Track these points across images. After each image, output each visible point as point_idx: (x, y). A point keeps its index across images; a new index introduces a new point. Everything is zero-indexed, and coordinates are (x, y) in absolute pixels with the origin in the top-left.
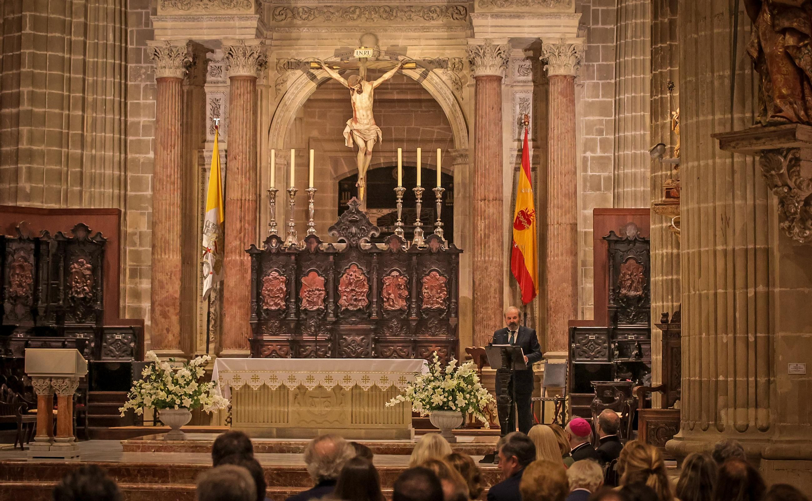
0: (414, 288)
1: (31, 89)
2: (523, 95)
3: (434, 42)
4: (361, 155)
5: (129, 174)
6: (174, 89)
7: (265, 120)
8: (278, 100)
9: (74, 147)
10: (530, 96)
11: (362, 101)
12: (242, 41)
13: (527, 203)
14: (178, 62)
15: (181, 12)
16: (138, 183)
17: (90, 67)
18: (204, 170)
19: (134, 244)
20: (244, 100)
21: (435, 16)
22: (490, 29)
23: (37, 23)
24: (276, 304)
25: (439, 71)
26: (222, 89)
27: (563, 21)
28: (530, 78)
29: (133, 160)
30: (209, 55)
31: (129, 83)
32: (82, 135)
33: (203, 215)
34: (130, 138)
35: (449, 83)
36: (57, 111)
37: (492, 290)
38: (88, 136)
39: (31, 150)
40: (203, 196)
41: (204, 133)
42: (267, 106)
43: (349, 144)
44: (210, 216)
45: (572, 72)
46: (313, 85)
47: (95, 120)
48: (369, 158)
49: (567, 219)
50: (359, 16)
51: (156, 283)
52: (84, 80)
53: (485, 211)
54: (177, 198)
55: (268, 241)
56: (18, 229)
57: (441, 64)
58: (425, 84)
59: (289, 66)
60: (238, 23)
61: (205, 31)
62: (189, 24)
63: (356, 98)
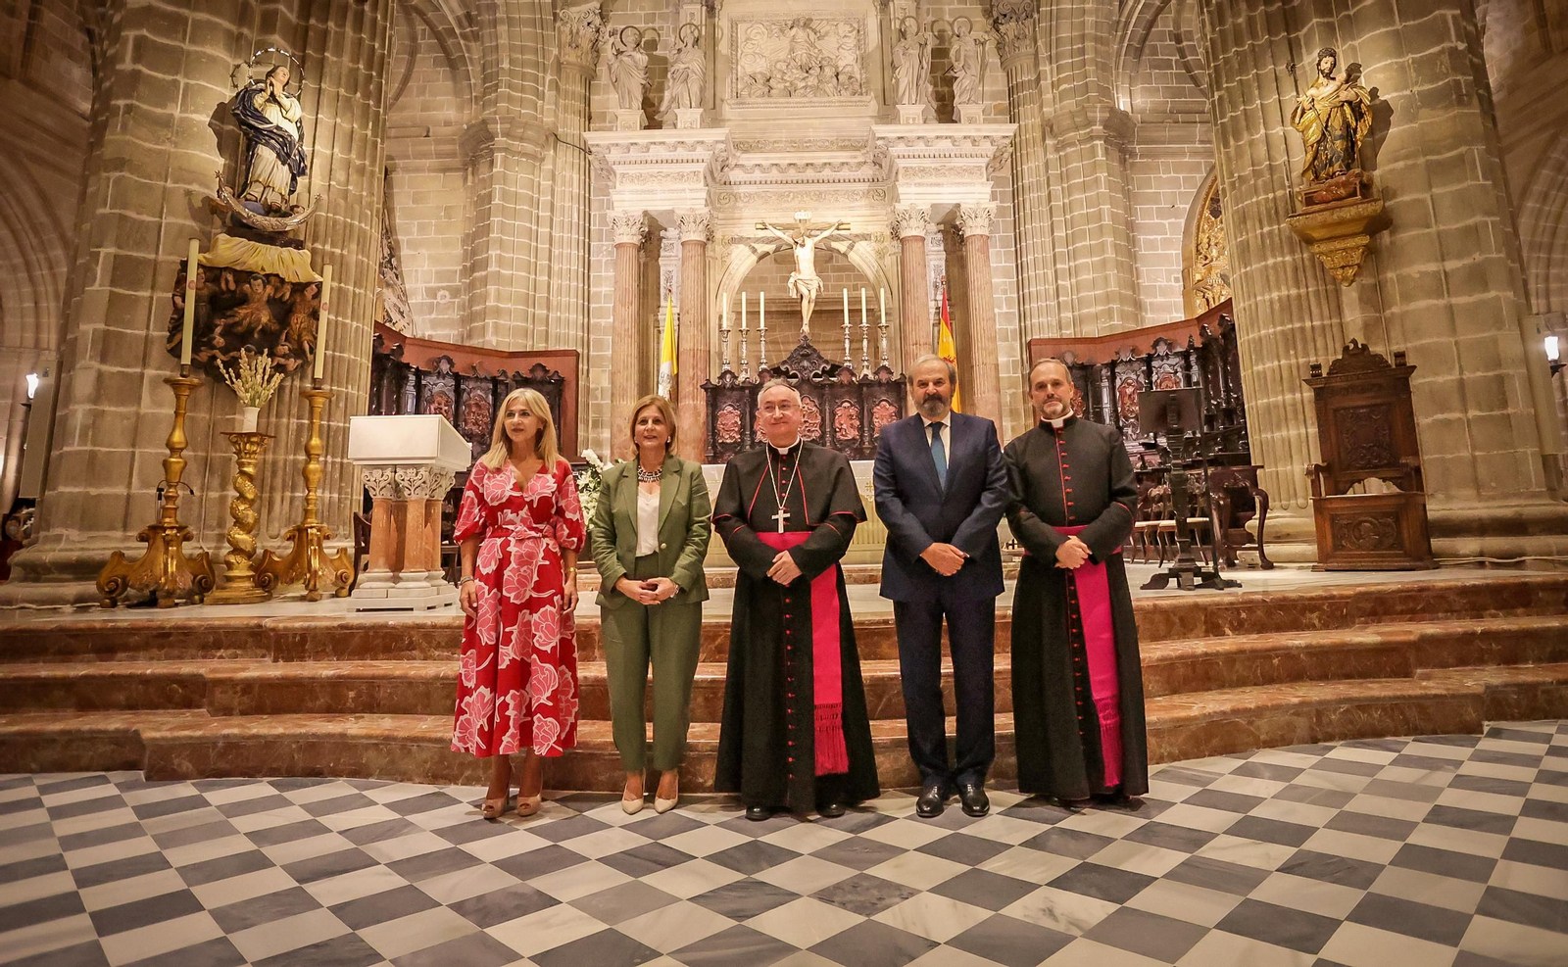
0: (864, 417)
1: (498, 252)
2: (936, 263)
4: (805, 302)
5: (592, 337)
6: (633, 252)
7: (713, 287)
8: (724, 270)
9: (540, 308)
10: (943, 263)
11: (805, 256)
12: (693, 210)
14: (635, 229)
15: (638, 187)
16: (600, 344)
17: (556, 240)
18: (659, 332)
19: (597, 399)
20: (695, 263)
21: (858, 197)
22: (913, 197)
23: (505, 195)
24: (731, 437)
25: (864, 243)
26: (674, 262)
27: (978, 188)
28: (942, 248)
29: (596, 324)
30: (662, 233)
31: (592, 258)
32: (548, 299)
33: (658, 371)
34: (592, 306)
35: (873, 253)
36: (523, 274)
38: (554, 300)
39: (498, 307)
40: (658, 354)
41: (659, 300)
42: (715, 275)
43: (794, 293)
44: (666, 368)
45: (987, 233)
46: (754, 258)
47: (560, 287)
48: (813, 305)
49: (990, 360)
50: (793, 199)
51: (615, 428)
52: (550, 251)
54: (634, 352)
55: (722, 377)
56: (474, 368)
57: (865, 237)
58: (853, 257)
59: (733, 241)
60: (689, 195)
61: (659, 196)
62: (643, 196)
63: (798, 252)
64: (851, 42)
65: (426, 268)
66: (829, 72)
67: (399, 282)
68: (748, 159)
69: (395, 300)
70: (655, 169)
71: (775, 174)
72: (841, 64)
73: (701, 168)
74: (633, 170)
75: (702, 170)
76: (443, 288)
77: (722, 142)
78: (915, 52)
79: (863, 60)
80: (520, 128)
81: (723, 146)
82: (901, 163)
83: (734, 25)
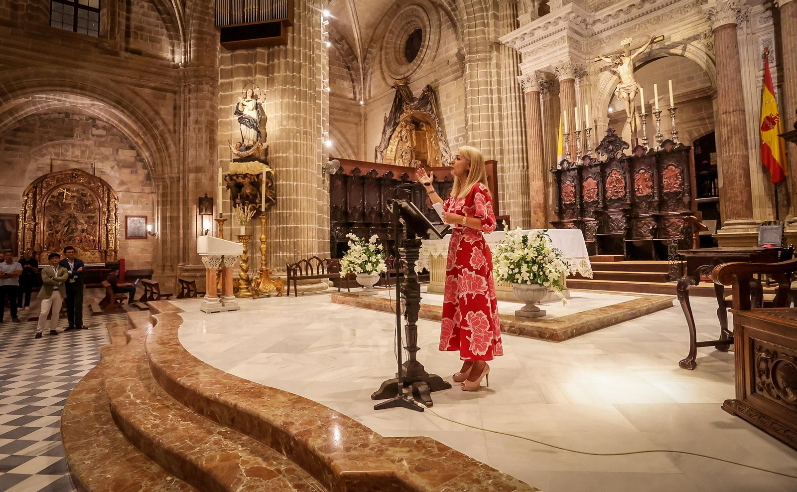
1: (472, 114)
2: (765, 37)
3: (690, 26)
6: (534, 97)
8: (596, 91)
9: (497, 137)
10: (772, 35)
12: (561, 61)
14: (534, 83)
15: (533, 58)
17: (503, 99)
20: (566, 92)
21: (689, 9)
25: (695, 43)
28: (770, 23)
32: (501, 132)
35: (703, 48)
36: (486, 122)
37: (737, 176)
38: (505, 132)
39: (474, 142)
42: (590, 95)
47: (507, 124)
50: (639, 29)
52: (500, 106)
53: (727, 120)
54: (538, 153)
57: (695, 38)
58: (687, 54)
59: (601, 70)
61: (544, 59)
62: (536, 62)
63: (620, 68)
65: (454, 128)
67: (443, 138)
68: (601, 14)
69: (443, 146)
70: (539, 44)
71: (623, 17)
73: (564, 33)
74: (529, 49)
75: (566, 34)
76: (460, 136)
77: (571, 12)
80: (474, 47)
81: (573, 15)
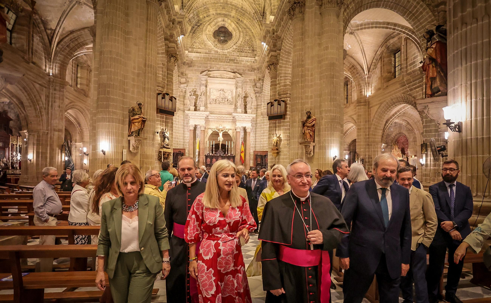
2: (243, 134)
3: (230, 126)
4: (220, 142)
6: (192, 130)
11: (221, 134)
12: (203, 125)
13: (243, 149)
14: (192, 127)
15: (194, 120)
16: (186, 145)
18: (196, 144)
20: (203, 133)
21: (230, 122)
22: (239, 124)
26: (199, 132)
27: (249, 124)
30: (197, 127)
31: (185, 130)
35: (232, 132)
40: (196, 147)
41: (196, 138)
42: (206, 134)
43: (219, 140)
44: (197, 150)
45: (250, 131)
49: (249, 152)
50: (219, 122)
54: (192, 148)
57: (231, 129)
59: (209, 129)
60: (202, 122)
61: (198, 123)
62: (194, 122)
63: (220, 134)
64: (230, 94)
66: (226, 100)
68: (212, 115)
70: (196, 117)
71: (216, 118)
72: (228, 98)
73: (204, 117)
74: (193, 117)
78: (241, 100)
79: (232, 98)
82: (237, 119)
83: (210, 89)
